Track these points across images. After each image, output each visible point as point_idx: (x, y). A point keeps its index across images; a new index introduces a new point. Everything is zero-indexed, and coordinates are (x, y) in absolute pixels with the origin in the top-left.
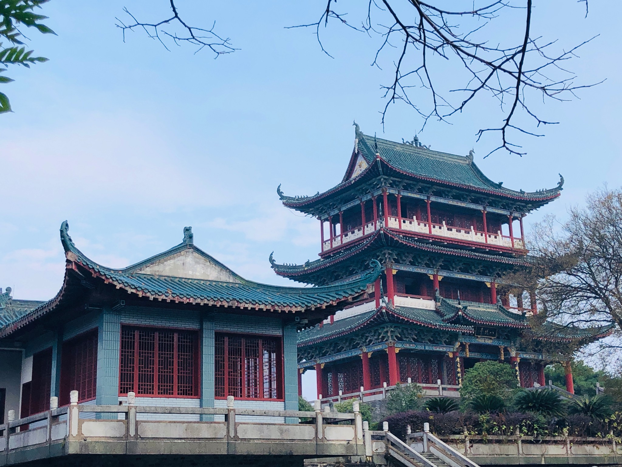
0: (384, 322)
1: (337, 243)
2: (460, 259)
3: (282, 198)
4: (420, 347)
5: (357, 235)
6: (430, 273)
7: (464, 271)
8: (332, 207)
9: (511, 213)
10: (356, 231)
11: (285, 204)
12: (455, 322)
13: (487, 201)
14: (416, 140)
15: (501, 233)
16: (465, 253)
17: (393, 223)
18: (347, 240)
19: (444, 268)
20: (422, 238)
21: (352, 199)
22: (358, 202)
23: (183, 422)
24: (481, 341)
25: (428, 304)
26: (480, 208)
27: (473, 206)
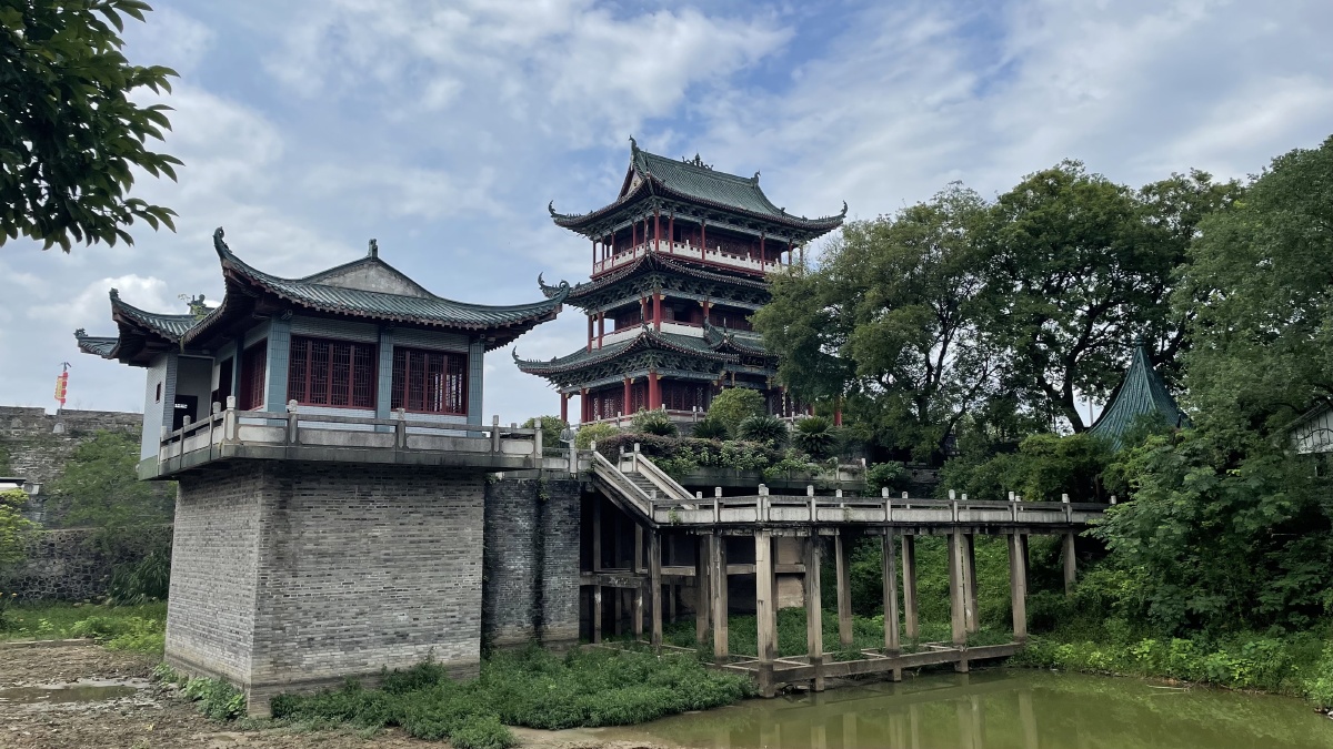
0: (646, 349)
1: (608, 265)
2: (732, 286)
3: (554, 215)
4: (683, 375)
5: (626, 258)
6: (701, 300)
7: (736, 298)
8: (604, 227)
9: (791, 241)
10: (627, 253)
11: (556, 222)
12: (720, 351)
13: (765, 227)
14: (698, 159)
15: (780, 261)
16: (739, 281)
17: (664, 247)
18: (617, 263)
19: (715, 295)
20: (695, 264)
21: (624, 219)
22: (630, 223)
23: (349, 431)
24: (747, 369)
25: (697, 332)
26: (759, 234)
27: (751, 232)
